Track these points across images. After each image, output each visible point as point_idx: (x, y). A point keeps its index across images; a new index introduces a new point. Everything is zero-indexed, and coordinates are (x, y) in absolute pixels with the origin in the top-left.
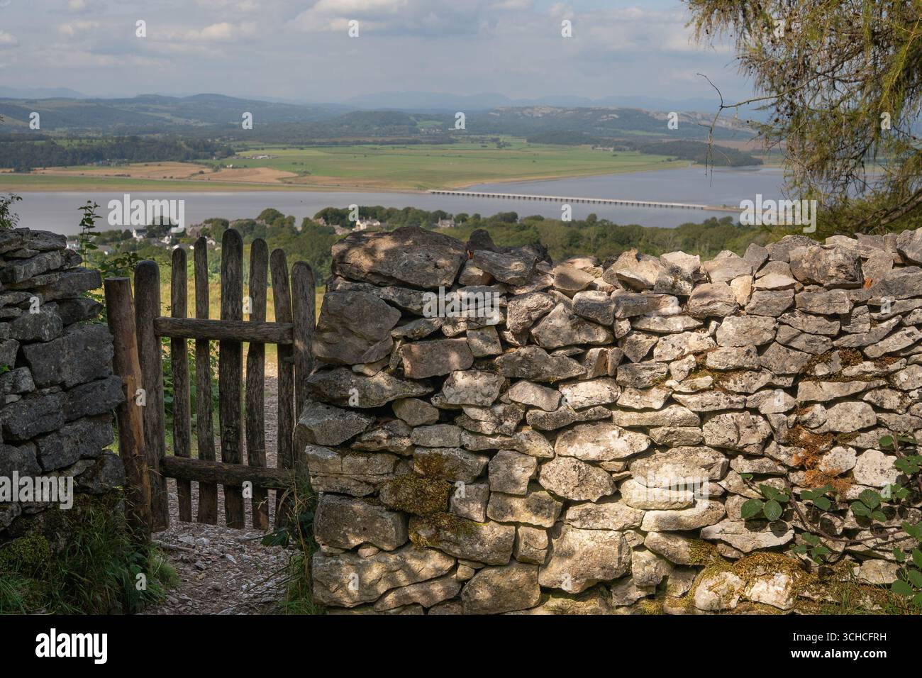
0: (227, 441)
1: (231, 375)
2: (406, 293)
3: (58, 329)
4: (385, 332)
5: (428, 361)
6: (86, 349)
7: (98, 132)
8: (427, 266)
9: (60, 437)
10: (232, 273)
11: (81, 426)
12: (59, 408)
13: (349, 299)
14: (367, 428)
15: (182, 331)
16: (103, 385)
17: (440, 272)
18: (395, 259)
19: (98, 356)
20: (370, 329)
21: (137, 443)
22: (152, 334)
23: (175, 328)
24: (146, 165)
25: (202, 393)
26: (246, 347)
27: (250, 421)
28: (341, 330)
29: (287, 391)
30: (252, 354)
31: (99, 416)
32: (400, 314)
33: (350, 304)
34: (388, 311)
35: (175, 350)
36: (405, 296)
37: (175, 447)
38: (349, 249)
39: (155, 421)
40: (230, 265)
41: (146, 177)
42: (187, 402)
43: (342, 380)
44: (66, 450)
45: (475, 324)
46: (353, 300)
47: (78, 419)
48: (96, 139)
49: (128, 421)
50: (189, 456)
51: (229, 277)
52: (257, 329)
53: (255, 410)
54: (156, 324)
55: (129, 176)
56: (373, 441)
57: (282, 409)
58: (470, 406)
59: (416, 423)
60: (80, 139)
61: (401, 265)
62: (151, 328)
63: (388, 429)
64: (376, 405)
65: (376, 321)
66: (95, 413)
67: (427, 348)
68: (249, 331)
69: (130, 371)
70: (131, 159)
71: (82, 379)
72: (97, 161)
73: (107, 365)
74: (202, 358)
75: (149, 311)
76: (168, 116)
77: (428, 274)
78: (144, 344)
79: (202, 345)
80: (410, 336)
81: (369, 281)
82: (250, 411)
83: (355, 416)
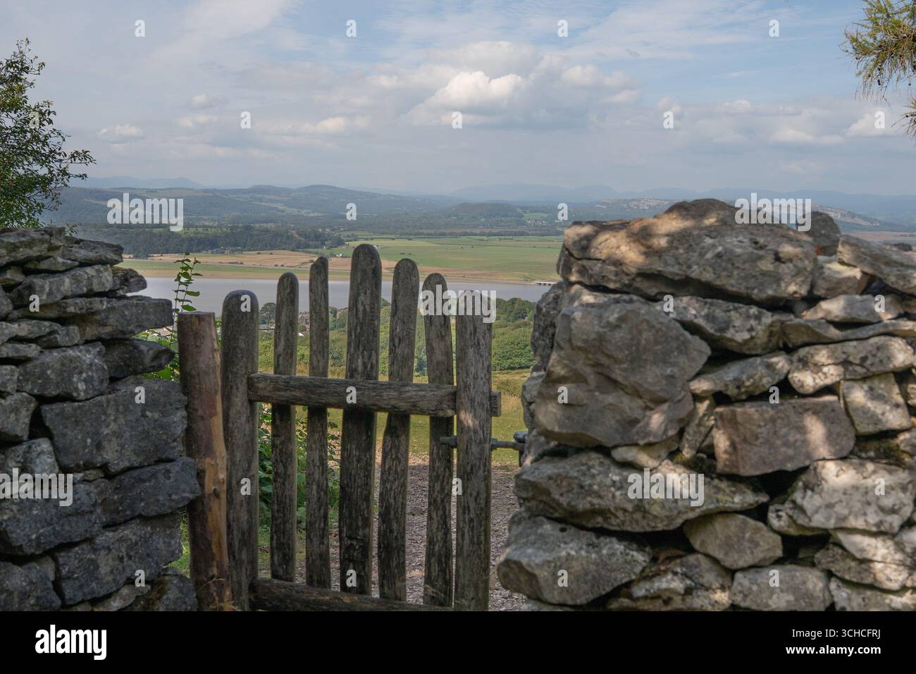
0: (350, 561)
1: (358, 461)
2: (720, 309)
3: (101, 382)
4: (679, 384)
5: (767, 442)
6: (144, 416)
7: (213, 220)
8: (760, 258)
9: (95, 550)
10: (365, 310)
11: (130, 532)
12: (94, 505)
13: (613, 318)
14: (643, 571)
15: (288, 394)
16: (168, 471)
17: (785, 269)
18: (690, 248)
19: (162, 427)
20: (651, 377)
21: (218, 559)
22: (245, 397)
23: (279, 390)
24: (259, 253)
25: (314, 487)
26: (382, 418)
27: (385, 531)
28: (592, 379)
29: (443, 489)
30: (391, 431)
31: (160, 517)
32: (706, 350)
33: (615, 327)
34: (685, 343)
35: (278, 422)
36: (719, 313)
37: (272, 564)
38: (597, 233)
39: (245, 526)
40: (362, 298)
41: (258, 265)
42: (291, 500)
43: (593, 476)
44: (104, 569)
45: (859, 369)
46: (622, 319)
47: (126, 522)
48: (211, 227)
49: (204, 526)
50: (291, 580)
51: (361, 315)
52: (401, 393)
53: (392, 515)
54: (251, 384)
55: (242, 263)
56: (655, 597)
57: (434, 515)
58: (854, 531)
59: (741, 564)
60: (197, 227)
61: (709, 255)
62: (243, 388)
63: (685, 575)
64: (660, 527)
65: (665, 362)
66: (153, 513)
67: (767, 416)
68: (390, 397)
69: (209, 451)
70: (245, 247)
71: (136, 460)
72: (212, 248)
73: (175, 440)
74: (316, 436)
75: (241, 364)
76: (281, 207)
77: (764, 274)
78: (232, 413)
79: (317, 414)
80: (732, 391)
81: (638, 292)
82: (384, 517)
83: (619, 547)
